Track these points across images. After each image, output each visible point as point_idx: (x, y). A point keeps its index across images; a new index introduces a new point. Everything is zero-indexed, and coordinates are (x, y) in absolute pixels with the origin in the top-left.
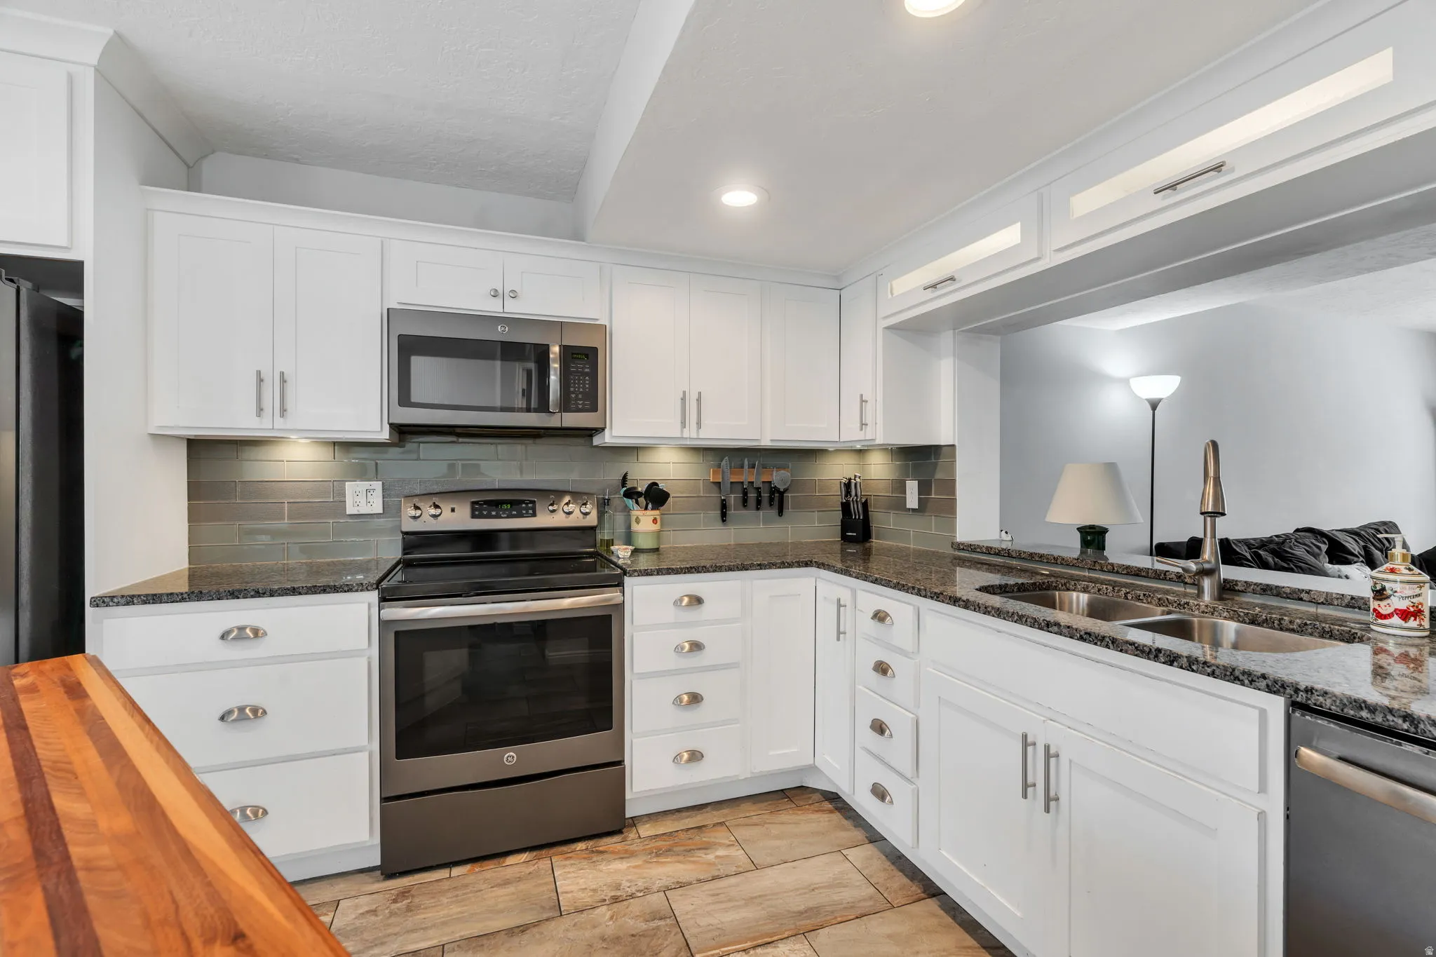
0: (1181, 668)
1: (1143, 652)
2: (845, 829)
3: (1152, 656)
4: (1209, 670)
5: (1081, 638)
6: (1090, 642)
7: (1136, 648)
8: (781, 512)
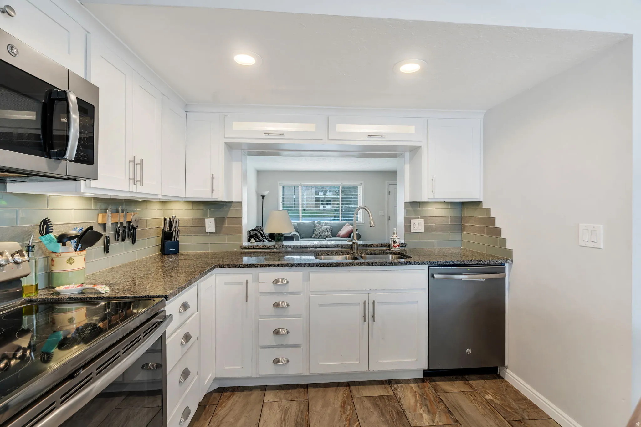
0: (412, 265)
1: (403, 264)
2: (251, 395)
3: (405, 264)
4: (419, 263)
5: (384, 265)
6: (387, 265)
7: (401, 263)
8: (134, 243)
